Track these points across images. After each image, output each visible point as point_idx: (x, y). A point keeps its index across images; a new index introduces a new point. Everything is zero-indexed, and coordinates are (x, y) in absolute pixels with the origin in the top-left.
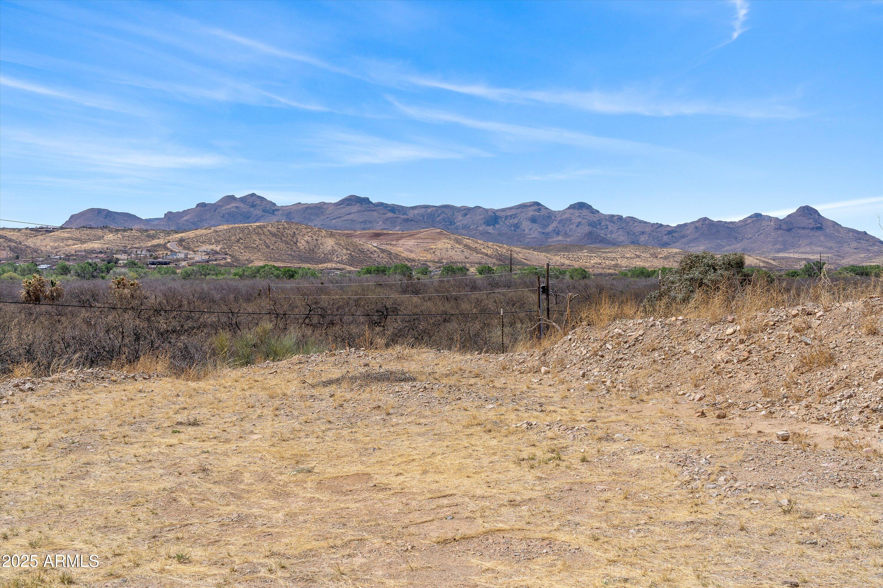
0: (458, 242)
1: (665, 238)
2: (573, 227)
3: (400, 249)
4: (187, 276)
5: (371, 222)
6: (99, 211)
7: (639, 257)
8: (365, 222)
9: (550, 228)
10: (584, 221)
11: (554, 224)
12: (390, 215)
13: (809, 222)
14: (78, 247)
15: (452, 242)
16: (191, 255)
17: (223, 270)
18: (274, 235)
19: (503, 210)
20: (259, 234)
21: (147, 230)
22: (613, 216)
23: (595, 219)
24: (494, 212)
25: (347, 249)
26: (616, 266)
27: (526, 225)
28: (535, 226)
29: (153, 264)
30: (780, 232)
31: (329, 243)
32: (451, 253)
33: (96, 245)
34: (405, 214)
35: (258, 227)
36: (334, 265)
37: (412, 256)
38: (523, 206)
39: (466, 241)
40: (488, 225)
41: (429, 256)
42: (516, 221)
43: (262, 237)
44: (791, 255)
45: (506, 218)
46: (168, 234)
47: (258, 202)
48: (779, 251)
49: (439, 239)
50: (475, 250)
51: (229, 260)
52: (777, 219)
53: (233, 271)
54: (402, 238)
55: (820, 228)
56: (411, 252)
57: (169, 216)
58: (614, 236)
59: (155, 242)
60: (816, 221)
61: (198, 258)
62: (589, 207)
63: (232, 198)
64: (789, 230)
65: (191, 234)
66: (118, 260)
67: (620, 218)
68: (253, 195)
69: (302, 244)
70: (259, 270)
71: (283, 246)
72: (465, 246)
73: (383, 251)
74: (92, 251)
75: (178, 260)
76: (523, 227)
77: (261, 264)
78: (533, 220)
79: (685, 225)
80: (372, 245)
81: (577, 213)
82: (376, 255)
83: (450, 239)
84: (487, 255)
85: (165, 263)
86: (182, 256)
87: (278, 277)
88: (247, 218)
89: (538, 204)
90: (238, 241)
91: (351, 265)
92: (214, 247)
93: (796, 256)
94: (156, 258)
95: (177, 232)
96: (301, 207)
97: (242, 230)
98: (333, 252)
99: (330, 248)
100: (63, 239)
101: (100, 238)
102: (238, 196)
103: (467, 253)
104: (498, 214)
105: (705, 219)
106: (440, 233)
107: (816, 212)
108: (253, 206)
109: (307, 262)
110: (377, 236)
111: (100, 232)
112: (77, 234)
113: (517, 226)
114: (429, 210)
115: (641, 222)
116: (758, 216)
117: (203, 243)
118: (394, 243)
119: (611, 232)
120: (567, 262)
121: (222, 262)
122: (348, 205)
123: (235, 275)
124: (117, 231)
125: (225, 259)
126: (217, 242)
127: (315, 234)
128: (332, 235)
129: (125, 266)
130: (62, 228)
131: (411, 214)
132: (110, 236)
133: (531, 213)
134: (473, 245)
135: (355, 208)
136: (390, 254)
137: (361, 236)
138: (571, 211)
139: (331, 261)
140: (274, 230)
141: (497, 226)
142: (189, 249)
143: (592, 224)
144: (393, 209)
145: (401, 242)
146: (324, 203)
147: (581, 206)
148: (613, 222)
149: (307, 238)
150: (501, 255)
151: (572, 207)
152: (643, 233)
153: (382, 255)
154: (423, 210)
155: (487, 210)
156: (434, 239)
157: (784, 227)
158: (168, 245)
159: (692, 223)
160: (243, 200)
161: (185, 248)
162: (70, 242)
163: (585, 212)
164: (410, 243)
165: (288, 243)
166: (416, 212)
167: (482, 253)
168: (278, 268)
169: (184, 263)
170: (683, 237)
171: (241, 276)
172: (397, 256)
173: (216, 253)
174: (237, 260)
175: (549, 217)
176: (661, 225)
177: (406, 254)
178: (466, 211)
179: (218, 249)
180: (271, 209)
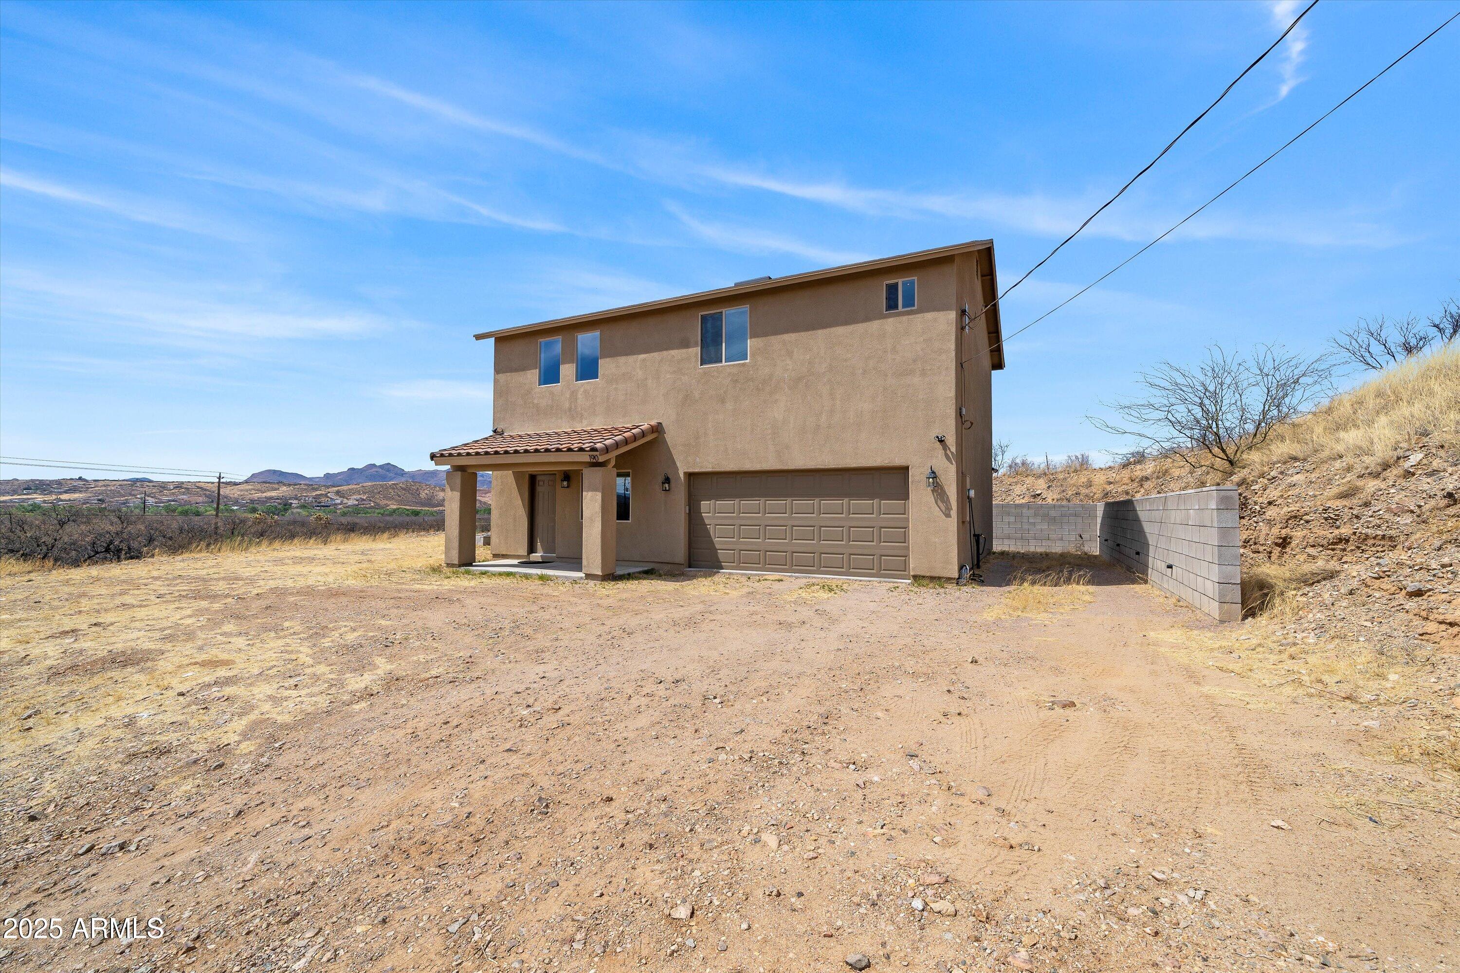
3: (486, 499)
4: (344, 514)
6: (275, 472)
14: (259, 495)
17: (369, 511)
18: (404, 489)
20: (393, 489)
21: (312, 485)
29: (318, 506)
31: (441, 495)
33: (273, 494)
35: (393, 484)
43: (396, 491)
46: (328, 487)
47: (392, 468)
51: (373, 505)
53: (377, 511)
54: (488, 492)
57: (328, 476)
59: (318, 493)
61: (350, 503)
63: (374, 465)
65: (345, 488)
66: (292, 503)
68: (389, 464)
69: (423, 495)
70: (394, 511)
71: (410, 496)
74: (271, 498)
75: (336, 504)
77: (395, 507)
85: (327, 506)
86: (338, 501)
87: (407, 515)
88: (384, 478)
90: (379, 493)
92: (362, 496)
94: (320, 503)
95: (334, 486)
96: (421, 472)
97: (382, 486)
98: (443, 500)
99: (441, 498)
100: (247, 491)
101: (276, 489)
102: (378, 464)
108: (388, 471)
109: (426, 506)
111: (276, 486)
112: (259, 486)
117: (354, 493)
118: (483, 495)
121: (367, 506)
123: (378, 514)
124: (290, 485)
125: (370, 504)
126: (364, 493)
127: (431, 489)
128: (443, 490)
129: (297, 508)
130: (246, 482)
132: (284, 488)
139: (442, 506)
140: (403, 486)
142: (343, 497)
145: (488, 495)
146: (437, 471)
149: (426, 491)
158: (329, 494)
160: (381, 467)
161: (340, 497)
162: (253, 492)
165: (413, 495)
168: (408, 510)
169: (340, 506)
171: (382, 514)
172: (485, 503)
173: (364, 500)
174: (378, 505)
179: (365, 498)
180: (401, 473)
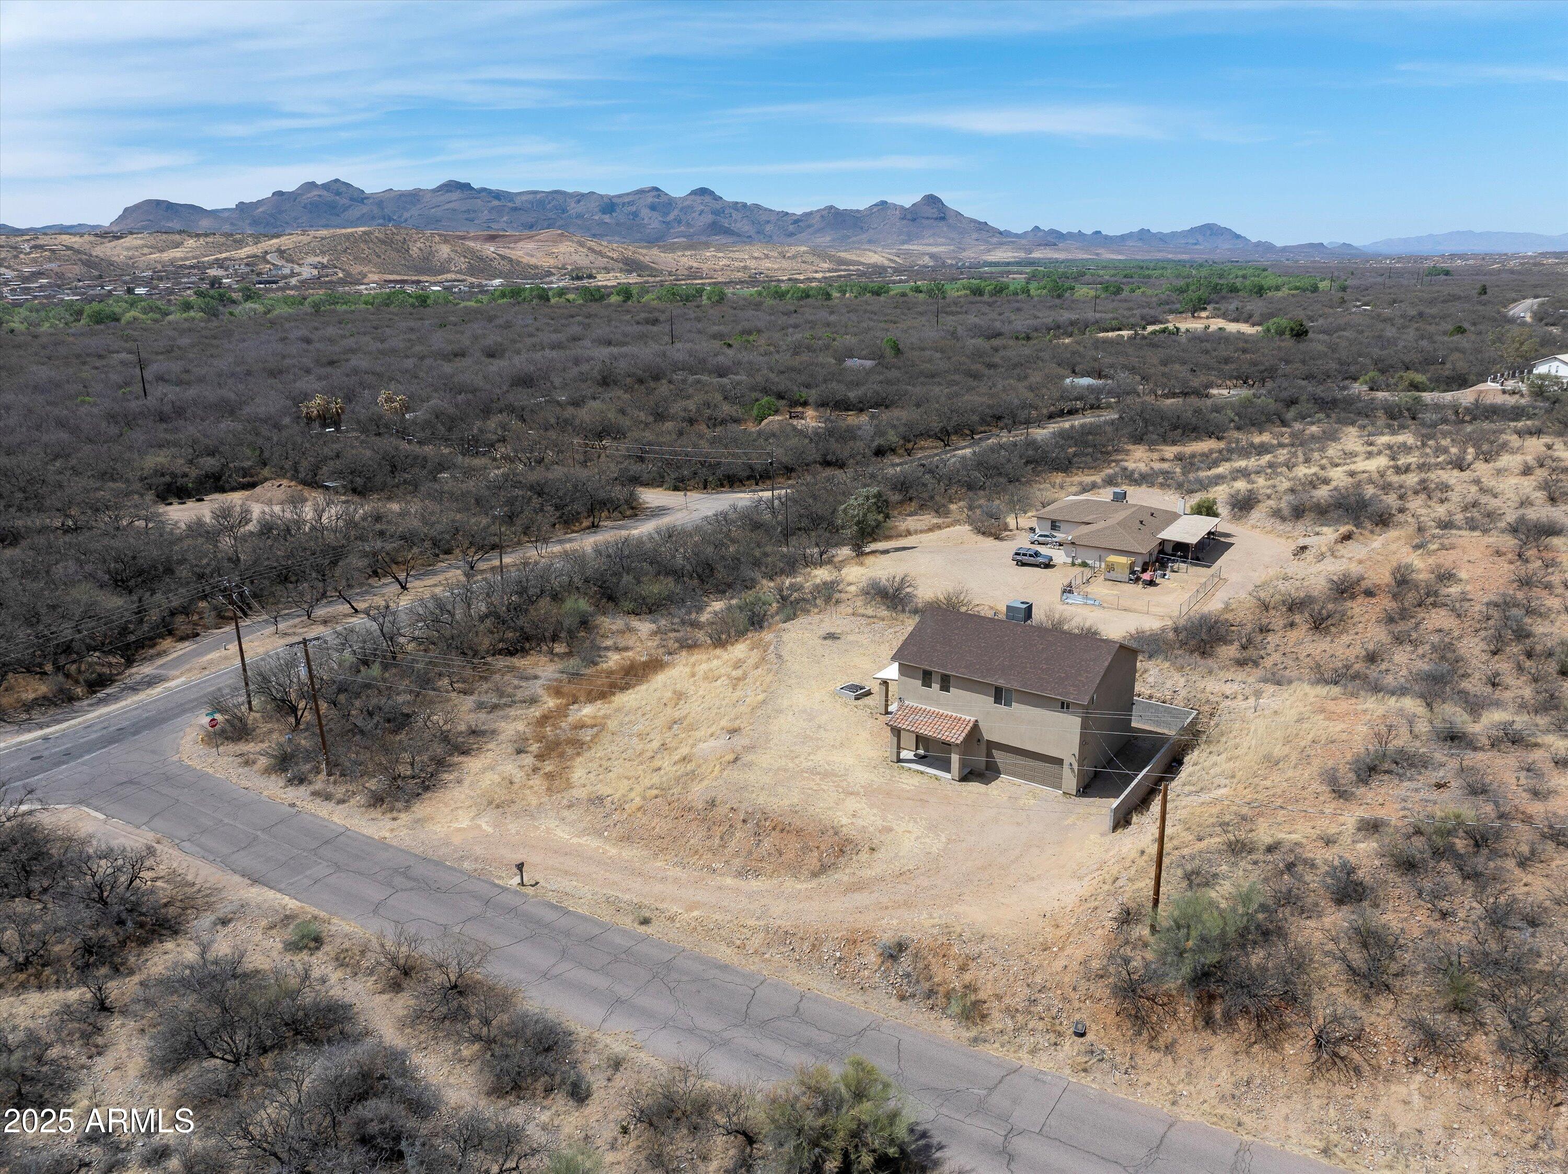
0: (582, 245)
1: (791, 228)
2: (696, 215)
3: (520, 253)
5: (475, 211)
7: (767, 256)
8: (468, 211)
9: (671, 217)
10: (706, 209)
11: (676, 212)
12: (496, 203)
13: (932, 212)
14: (159, 257)
15: (575, 245)
16: (297, 269)
18: (383, 242)
19: (620, 196)
20: (365, 241)
21: (229, 231)
22: (737, 203)
23: (718, 207)
24: (611, 198)
25: (465, 257)
26: (745, 268)
27: (645, 213)
28: (655, 214)
29: (261, 283)
30: (904, 222)
31: (445, 251)
32: (575, 257)
33: (178, 255)
34: (511, 200)
35: (365, 233)
36: (454, 277)
37: (533, 261)
38: (641, 192)
39: (590, 244)
40: (604, 213)
41: (552, 262)
42: (634, 209)
43: (371, 245)
44: (915, 247)
45: (624, 204)
46: (258, 238)
47: (344, 189)
48: (903, 243)
49: (561, 242)
50: (600, 253)
51: (341, 275)
52: (902, 207)
54: (520, 240)
55: (943, 219)
56: (532, 256)
57: (242, 208)
58: (739, 225)
59: (245, 248)
60: (940, 211)
62: (711, 193)
63: (312, 185)
64: (914, 220)
67: (745, 205)
68: (337, 181)
69: (414, 251)
71: (394, 254)
72: (589, 249)
73: (503, 257)
74: (180, 265)
75: (286, 277)
76: (642, 215)
78: (653, 208)
79: (811, 213)
80: (490, 249)
81: (698, 199)
82: (496, 263)
83: (572, 241)
84: (612, 259)
85: (273, 282)
86: (287, 271)
87: (415, 307)
88: (332, 208)
89: (657, 189)
90: (345, 251)
91: (471, 275)
92: (319, 259)
93: (920, 248)
94: (259, 274)
96: (393, 195)
97: (347, 237)
98: (450, 260)
99: (445, 256)
100: (137, 248)
101: (178, 245)
103: (592, 257)
104: (614, 200)
105: (831, 207)
106: (562, 235)
107: (939, 200)
108: (338, 193)
109: (424, 274)
110: (492, 238)
111: (177, 237)
113: (635, 215)
114: (538, 196)
115: (766, 209)
116: (884, 203)
117: (307, 254)
118: (512, 245)
119: (736, 221)
120: (695, 265)
122: (447, 191)
125: (336, 273)
126: (323, 253)
127: (427, 239)
128: (446, 241)
131: (518, 202)
132: (191, 242)
133: (650, 199)
134: (597, 248)
135: (456, 195)
136: (511, 260)
137: (475, 238)
138: (693, 197)
139: (449, 271)
140: (381, 236)
141: (614, 214)
142: (292, 262)
143: (716, 213)
144: (498, 195)
145: (520, 244)
146: (420, 190)
147: (703, 192)
148: (737, 210)
149: (419, 245)
150: (627, 259)
151: (694, 193)
152: (768, 222)
153: (502, 262)
154: (531, 196)
155: (602, 196)
156: (555, 242)
157: (909, 216)
158: (268, 257)
159: (818, 211)
160: (326, 186)
161: (287, 261)
163: (707, 199)
164: (530, 246)
165: (399, 251)
166: (524, 198)
167: (608, 257)
169: (293, 281)
170: (809, 226)
172: (519, 263)
173: (324, 267)
174: (348, 274)
175: (670, 204)
176: (787, 214)
177: (526, 260)
178: (580, 197)
179: (325, 261)
180: (359, 197)
